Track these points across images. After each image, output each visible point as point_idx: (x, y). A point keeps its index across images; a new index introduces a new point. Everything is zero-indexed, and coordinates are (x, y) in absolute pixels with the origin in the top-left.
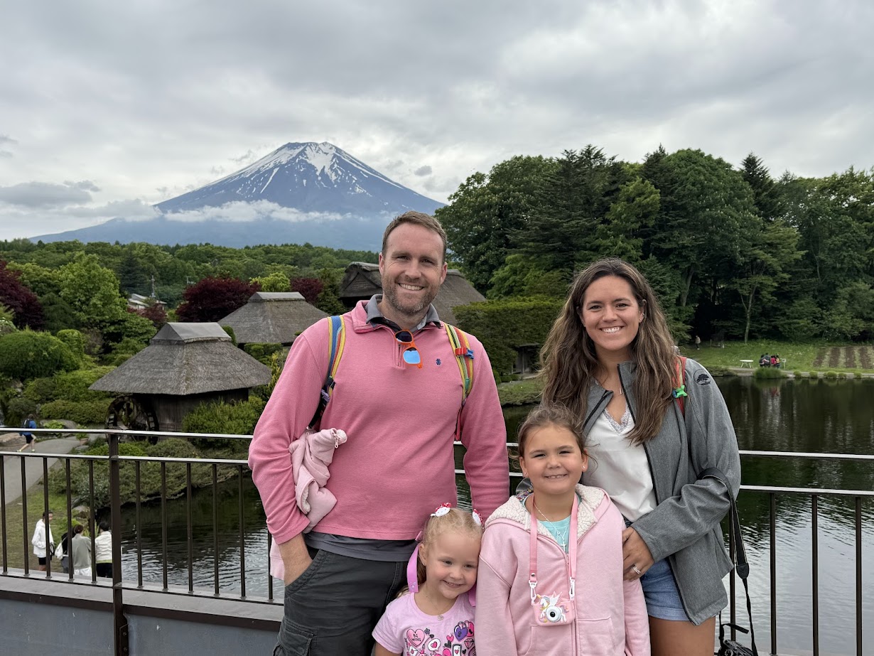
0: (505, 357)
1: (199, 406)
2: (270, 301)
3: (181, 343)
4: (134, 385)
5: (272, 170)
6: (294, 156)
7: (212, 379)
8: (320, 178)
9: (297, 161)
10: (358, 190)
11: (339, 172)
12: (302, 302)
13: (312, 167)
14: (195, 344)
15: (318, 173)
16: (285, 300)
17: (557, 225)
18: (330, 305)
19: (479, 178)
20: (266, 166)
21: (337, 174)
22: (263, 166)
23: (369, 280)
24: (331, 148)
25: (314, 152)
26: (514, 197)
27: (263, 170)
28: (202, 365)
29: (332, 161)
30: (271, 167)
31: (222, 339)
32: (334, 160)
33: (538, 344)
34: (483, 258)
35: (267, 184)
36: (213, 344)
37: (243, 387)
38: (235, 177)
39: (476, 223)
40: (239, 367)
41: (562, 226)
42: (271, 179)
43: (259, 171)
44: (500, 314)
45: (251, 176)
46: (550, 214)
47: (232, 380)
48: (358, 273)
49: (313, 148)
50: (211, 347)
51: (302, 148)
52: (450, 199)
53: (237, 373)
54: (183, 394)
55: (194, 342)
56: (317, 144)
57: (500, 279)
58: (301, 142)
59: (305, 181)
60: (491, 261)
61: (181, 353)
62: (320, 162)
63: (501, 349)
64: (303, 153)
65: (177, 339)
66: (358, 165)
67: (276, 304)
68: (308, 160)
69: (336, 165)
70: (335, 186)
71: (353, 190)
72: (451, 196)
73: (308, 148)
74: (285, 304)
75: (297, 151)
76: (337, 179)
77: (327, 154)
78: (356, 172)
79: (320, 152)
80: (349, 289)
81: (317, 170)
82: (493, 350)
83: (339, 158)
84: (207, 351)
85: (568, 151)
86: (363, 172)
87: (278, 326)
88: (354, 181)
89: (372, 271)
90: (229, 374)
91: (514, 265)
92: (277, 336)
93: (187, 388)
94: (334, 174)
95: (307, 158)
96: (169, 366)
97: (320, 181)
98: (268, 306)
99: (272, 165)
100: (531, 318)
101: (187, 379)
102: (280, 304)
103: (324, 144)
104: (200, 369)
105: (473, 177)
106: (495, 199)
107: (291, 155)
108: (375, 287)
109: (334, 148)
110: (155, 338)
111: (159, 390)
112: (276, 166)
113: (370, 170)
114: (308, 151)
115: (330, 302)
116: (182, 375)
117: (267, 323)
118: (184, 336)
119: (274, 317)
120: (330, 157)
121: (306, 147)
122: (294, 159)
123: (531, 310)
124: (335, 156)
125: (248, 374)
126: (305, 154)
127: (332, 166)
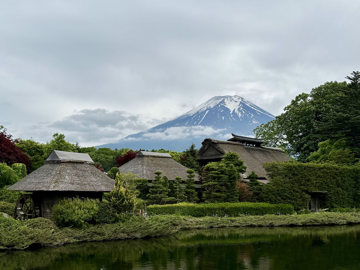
0: (300, 198)
1: (63, 200)
2: (148, 156)
3: (59, 162)
4: (29, 186)
5: (205, 111)
6: (218, 103)
7: (73, 184)
8: (232, 116)
9: (219, 106)
10: (254, 122)
11: (243, 112)
12: (169, 159)
13: (228, 110)
14: (68, 163)
15: (231, 113)
16: (159, 157)
17: (347, 118)
18: (189, 163)
19: (304, 96)
20: (202, 109)
21: (242, 113)
22: (200, 110)
23: (216, 149)
24: (239, 99)
25: (229, 101)
26: (326, 107)
27: (200, 112)
28: (69, 175)
29: (239, 106)
30: (204, 110)
31: (87, 163)
32: (240, 105)
33: (326, 192)
34: (305, 145)
35: (202, 119)
36: (81, 165)
37: (94, 190)
38: (185, 116)
39: (301, 123)
40: (94, 179)
41: (351, 119)
42: (204, 116)
43: (198, 112)
44: (296, 169)
45: (194, 115)
46: (344, 112)
47: (87, 186)
48: (210, 145)
49: (229, 99)
50: (79, 166)
51: (222, 99)
52: (285, 109)
53: (92, 183)
54: (51, 190)
55: (67, 162)
56: (231, 97)
57: (314, 157)
58: (222, 96)
59: (223, 118)
60: (311, 147)
61: (58, 167)
62: (232, 106)
63: (297, 192)
64: (223, 102)
65: (57, 160)
66: (254, 108)
67: (152, 158)
68: (225, 106)
69: (241, 108)
70: (241, 120)
71: (251, 122)
72: (285, 108)
73: (226, 99)
74: (158, 159)
75: (220, 101)
76: (242, 116)
77: (236, 102)
78: (253, 112)
79: (233, 101)
80: (204, 155)
81: (231, 111)
82: (291, 192)
83: (243, 104)
84: (75, 168)
85: (356, 72)
86: (257, 111)
87: (150, 170)
88: (252, 117)
89: (218, 143)
90: (86, 182)
91: (324, 148)
92: (147, 175)
93: (54, 187)
94: (240, 113)
95: (225, 104)
96: (49, 175)
97: (232, 117)
98: (146, 159)
99: (205, 109)
100: (321, 174)
101: (56, 182)
102: (154, 158)
103: (235, 96)
104: (67, 177)
105: (300, 95)
106: (313, 108)
107: (216, 103)
108: (219, 153)
109: (240, 98)
110: (48, 160)
111: (40, 188)
112: (207, 109)
113: (262, 110)
114: (226, 101)
115: (189, 161)
116: (54, 180)
117: (143, 168)
118: (61, 158)
119: (148, 165)
120: (238, 103)
121: (225, 98)
122: (218, 105)
123: (322, 169)
124: (241, 103)
125: (100, 184)
126: (224, 102)
127: (239, 108)
